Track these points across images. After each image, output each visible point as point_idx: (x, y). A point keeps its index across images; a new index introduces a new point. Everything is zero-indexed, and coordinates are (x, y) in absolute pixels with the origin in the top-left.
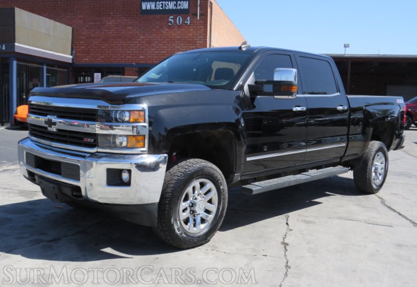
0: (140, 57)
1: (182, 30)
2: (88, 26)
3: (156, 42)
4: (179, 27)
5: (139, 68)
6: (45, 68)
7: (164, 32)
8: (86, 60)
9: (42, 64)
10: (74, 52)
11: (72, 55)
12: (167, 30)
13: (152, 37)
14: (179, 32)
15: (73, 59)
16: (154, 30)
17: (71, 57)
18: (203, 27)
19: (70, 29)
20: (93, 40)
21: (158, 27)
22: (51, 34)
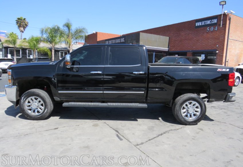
0: (194, 47)
1: (213, 33)
2: (174, 36)
3: (201, 40)
4: (212, 32)
5: (193, 52)
6: (154, 53)
7: (204, 35)
8: (173, 50)
9: (153, 52)
10: (169, 47)
11: (168, 48)
12: (206, 34)
13: (199, 38)
14: (211, 35)
15: (168, 50)
16: (200, 35)
17: (168, 49)
18: (223, 31)
19: (168, 38)
20: (176, 41)
21: (202, 33)
22: (158, 40)
